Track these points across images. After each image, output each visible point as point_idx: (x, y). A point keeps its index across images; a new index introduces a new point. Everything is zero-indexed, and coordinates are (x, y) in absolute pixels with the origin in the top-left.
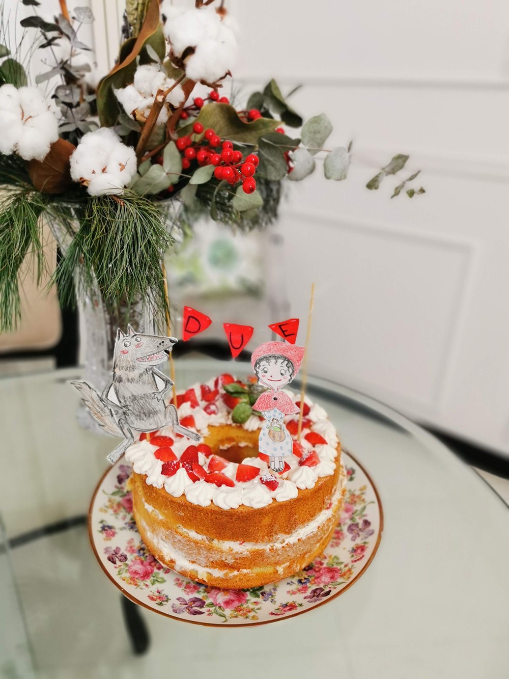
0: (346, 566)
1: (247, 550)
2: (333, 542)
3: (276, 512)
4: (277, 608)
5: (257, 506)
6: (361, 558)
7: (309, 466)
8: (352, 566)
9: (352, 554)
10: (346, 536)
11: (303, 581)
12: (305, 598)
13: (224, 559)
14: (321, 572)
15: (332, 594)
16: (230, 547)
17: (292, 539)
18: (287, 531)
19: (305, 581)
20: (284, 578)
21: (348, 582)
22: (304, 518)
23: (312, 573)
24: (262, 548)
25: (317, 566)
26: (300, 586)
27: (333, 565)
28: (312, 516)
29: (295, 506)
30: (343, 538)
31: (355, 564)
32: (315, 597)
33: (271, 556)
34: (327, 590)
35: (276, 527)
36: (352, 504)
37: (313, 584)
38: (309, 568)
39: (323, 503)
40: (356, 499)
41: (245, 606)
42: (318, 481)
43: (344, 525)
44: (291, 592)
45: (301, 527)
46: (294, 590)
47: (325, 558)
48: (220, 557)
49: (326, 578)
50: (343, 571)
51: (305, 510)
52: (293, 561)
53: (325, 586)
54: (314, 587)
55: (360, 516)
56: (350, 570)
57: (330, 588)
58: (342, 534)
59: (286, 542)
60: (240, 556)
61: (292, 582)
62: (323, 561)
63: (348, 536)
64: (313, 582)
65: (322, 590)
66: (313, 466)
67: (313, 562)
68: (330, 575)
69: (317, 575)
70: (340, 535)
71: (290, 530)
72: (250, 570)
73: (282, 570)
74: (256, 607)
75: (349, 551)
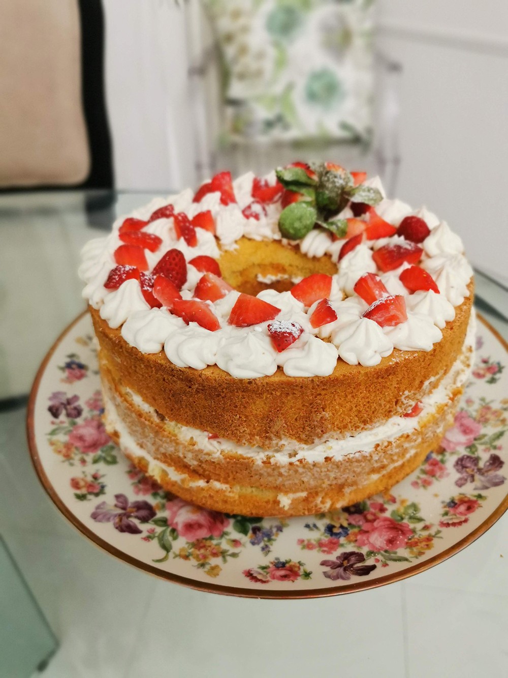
0: (426, 528)
1: (222, 452)
2: (419, 478)
3: (278, 394)
4: (264, 565)
5: (239, 373)
6: (460, 523)
7: (381, 324)
8: (439, 532)
9: (447, 509)
10: (448, 475)
11: (335, 531)
12: (324, 563)
13: (181, 456)
14: (376, 524)
15: (373, 575)
16: (192, 438)
17: (314, 454)
18: (303, 436)
19: (340, 530)
20: (295, 516)
21: (416, 562)
22: (345, 422)
23: (357, 520)
24: (249, 455)
25: (372, 510)
26: (326, 538)
27: (402, 519)
28: (365, 421)
29: (323, 392)
30: (441, 477)
31: (444, 529)
32: (341, 570)
33: (265, 474)
34: (370, 562)
35: (279, 423)
36: (479, 422)
37: (350, 542)
38: (355, 509)
39: (397, 403)
40: (489, 416)
41: (214, 542)
42: (392, 355)
43: (452, 453)
44: (306, 543)
45: (336, 437)
46: (313, 542)
47: (394, 500)
48: (175, 450)
49: (378, 539)
50: (416, 536)
51: (348, 405)
52: (313, 493)
53: (370, 553)
54: (350, 548)
55: (488, 446)
56: (429, 539)
57: (377, 561)
58: (441, 469)
59: (298, 457)
60: (207, 458)
61: (315, 526)
62: (386, 506)
63: (453, 474)
64: (352, 538)
65: (361, 558)
66: (390, 325)
67: (368, 503)
68: (389, 535)
69: (366, 526)
70: (436, 469)
71: (309, 436)
72: (228, 486)
73: (289, 502)
74: (232, 550)
75: (443, 502)
